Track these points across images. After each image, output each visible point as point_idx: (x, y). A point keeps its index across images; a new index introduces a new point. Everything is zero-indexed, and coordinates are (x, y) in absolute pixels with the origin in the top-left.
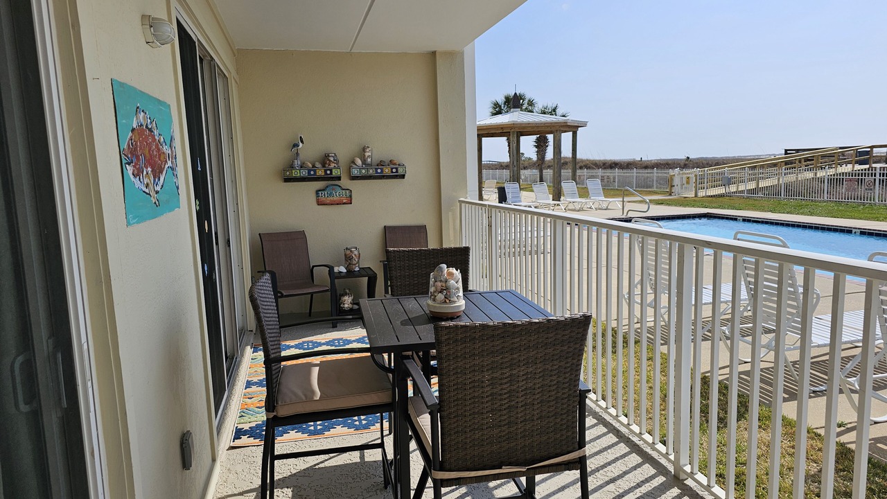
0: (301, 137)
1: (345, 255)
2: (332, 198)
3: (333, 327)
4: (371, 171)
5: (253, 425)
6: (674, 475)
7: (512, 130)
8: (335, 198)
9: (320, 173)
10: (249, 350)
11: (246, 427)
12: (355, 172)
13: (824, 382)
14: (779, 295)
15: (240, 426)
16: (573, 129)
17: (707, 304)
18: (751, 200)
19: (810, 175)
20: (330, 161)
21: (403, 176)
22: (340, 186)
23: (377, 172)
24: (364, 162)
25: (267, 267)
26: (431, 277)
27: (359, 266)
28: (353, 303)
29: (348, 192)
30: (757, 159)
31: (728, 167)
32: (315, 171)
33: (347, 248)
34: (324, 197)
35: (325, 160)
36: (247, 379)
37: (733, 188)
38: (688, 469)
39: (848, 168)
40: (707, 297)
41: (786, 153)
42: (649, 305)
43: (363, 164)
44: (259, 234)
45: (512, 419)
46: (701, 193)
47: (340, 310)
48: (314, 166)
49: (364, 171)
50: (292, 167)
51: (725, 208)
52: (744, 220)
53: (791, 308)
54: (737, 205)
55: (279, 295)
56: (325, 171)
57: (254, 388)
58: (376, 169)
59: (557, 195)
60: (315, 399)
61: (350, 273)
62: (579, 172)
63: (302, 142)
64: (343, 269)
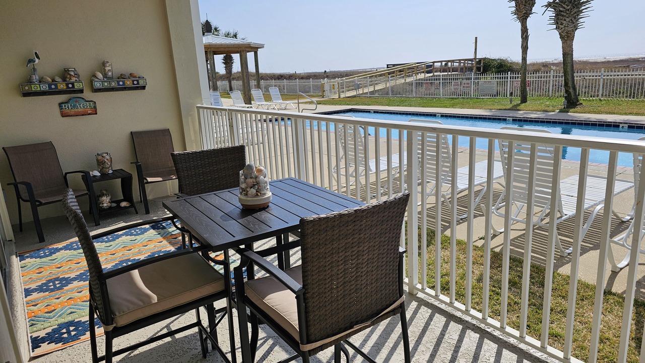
0: (36, 53)
1: (97, 160)
2: (76, 110)
3: (96, 226)
4: (113, 84)
5: (49, 330)
6: (409, 293)
7: (209, 50)
8: (79, 110)
9: (62, 86)
10: (15, 260)
11: (42, 334)
12: (97, 85)
13: (465, 212)
14: (437, 161)
15: (35, 335)
16: (255, 49)
17: (384, 170)
18: (372, 97)
19: (402, 81)
20: (71, 75)
21: (144, 88)
22: (83, 99)
23: (119, 85)
24: (105, 75)
25: (17, 179)
26: (241, 175)
27: (112, 169)
28: (112, 202)
29: (92, 103)
30: (370, 71)
31: (357, 77)
32: (56, 85)
33: (98, 154)
34: (67, 108)
35: (65, 74)
36: (23, 288)
37: (361, 91)
38: (419, 286)
39: (421, 76)
40: (383, 166)
41: (388, 67)
42: (352, 176)
43: (104, 77)
44: (3, 148)
45: (358, 286)
46: (343, 95)
47: (100, 210)
48: (53, 80)
49: (106, 84)
50: (30, 82)
51: (360, 105)
52: (375, 112)
53: (445, 168)
54: (366, 102)
55: (37, 203)
56: (67, 85)
57: (35, 295)
58: (118, 82)
59: (248, 100)
60: (154, 302)
61: (104, 176)
62: (262, 82)
63: (38, 57)
64: (97, 173)
